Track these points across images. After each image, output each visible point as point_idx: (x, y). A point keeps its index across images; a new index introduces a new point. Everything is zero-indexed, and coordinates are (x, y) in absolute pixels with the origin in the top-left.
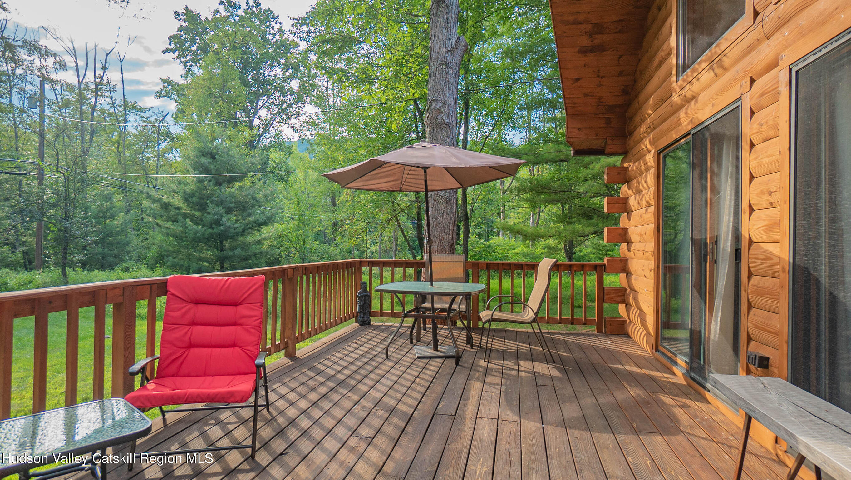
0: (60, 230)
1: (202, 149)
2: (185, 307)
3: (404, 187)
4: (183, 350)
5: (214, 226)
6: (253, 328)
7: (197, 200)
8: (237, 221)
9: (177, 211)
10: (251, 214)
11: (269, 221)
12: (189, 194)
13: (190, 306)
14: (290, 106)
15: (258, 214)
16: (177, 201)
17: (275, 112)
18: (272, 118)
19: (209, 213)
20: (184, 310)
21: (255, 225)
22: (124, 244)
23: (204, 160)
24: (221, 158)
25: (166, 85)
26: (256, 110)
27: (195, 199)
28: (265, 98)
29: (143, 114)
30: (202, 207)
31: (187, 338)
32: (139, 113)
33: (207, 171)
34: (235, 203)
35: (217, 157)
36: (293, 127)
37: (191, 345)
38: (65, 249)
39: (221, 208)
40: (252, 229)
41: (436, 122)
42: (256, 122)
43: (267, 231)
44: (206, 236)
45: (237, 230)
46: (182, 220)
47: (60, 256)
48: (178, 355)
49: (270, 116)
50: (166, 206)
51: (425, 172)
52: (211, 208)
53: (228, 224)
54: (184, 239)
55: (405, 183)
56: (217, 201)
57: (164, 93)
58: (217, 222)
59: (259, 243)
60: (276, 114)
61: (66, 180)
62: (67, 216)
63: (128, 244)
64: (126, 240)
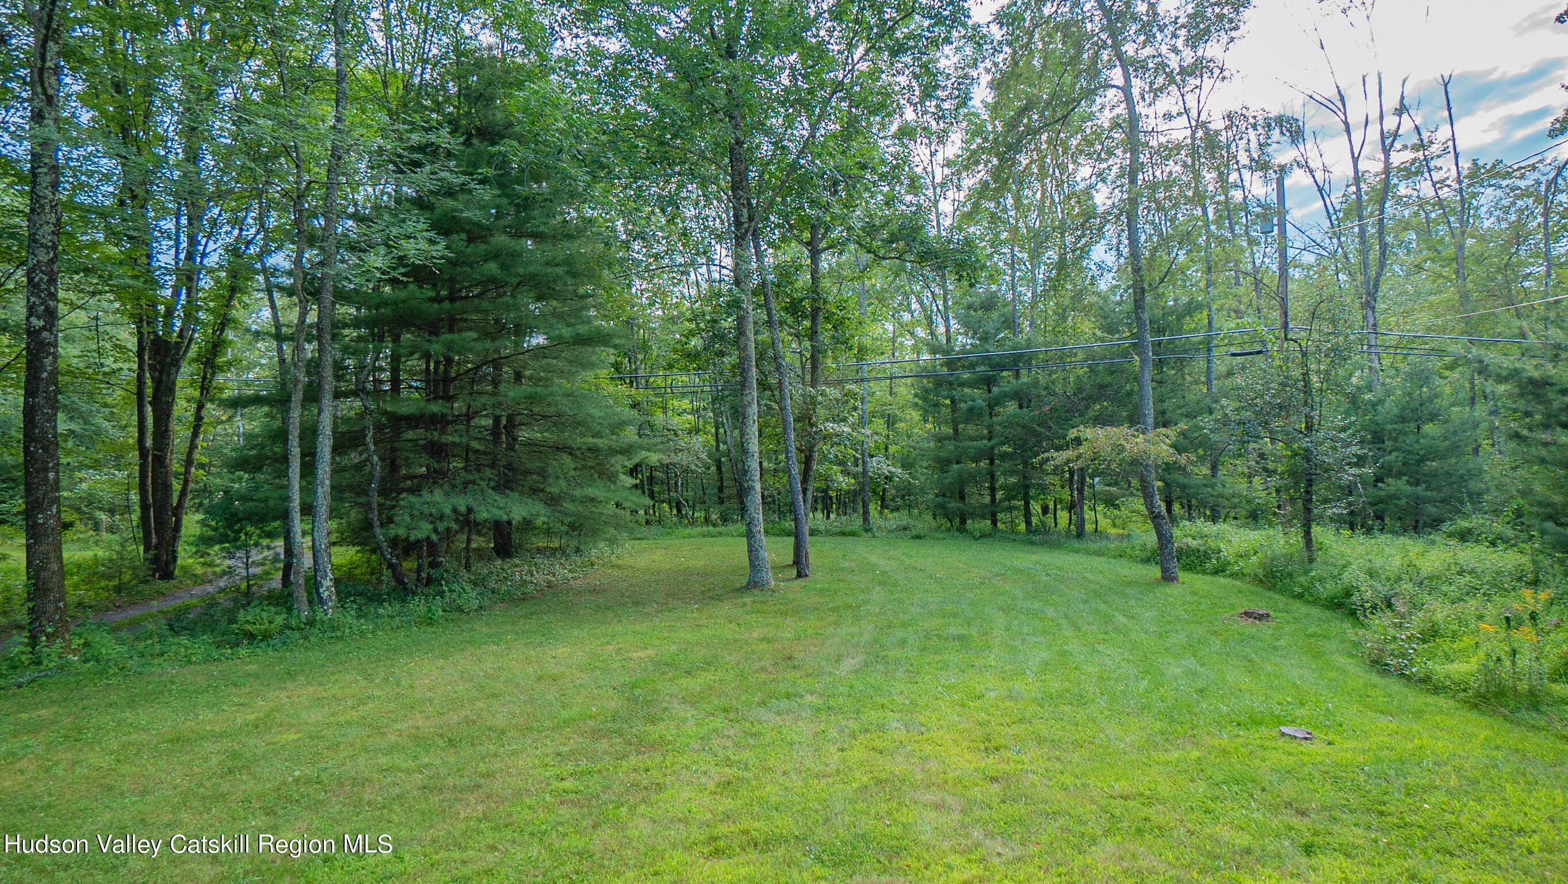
0: (1295, 455)
22: (1461, 477)
29: (1515, 182)
32: (1505, 182)
38: (1309, 491)
47: (1300, 504)
61: (1304, 354)
62: (1309, 427)
63: (1477, 473)
64: (1471, 466)
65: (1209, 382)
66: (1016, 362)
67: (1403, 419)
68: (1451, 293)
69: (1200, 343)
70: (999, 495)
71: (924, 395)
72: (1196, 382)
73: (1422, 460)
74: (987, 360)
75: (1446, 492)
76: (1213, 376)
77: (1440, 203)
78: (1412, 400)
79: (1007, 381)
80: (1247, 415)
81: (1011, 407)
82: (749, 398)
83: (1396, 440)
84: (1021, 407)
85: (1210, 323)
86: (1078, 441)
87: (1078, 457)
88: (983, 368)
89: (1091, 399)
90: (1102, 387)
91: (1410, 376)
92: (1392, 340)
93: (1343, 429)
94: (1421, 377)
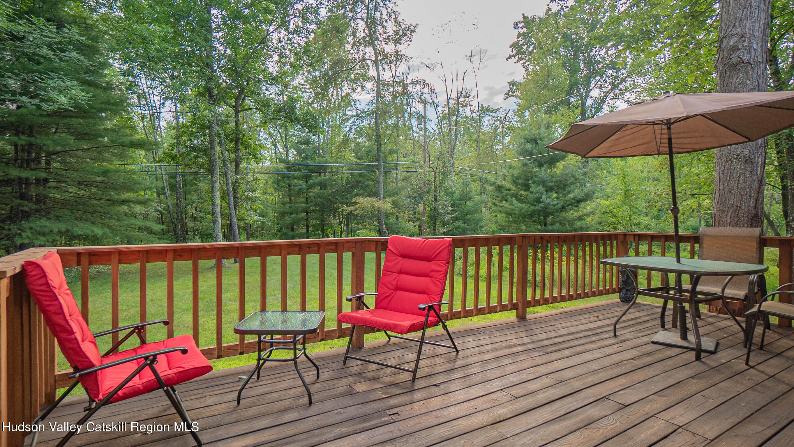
0: (431, 210)
1: (527, 136)
2: (396, 259)
3: (661, 149)
4: (392, 291)
5: (535, 203)
6: (438, 281)
7: (523, 181)
8: (558, 198)
9: (507, 192)
10: (570, 192)
11: (588, 197)
12: (517, 177)
13: (400, 259)
14: (624, 80)
15: (576, 193)
16: (507, 184)
17: (608, 89)
18: (605, 96)
19: (532, 192)
20: (395, 261)
21: (573, 201)
22: (478, 221)
23: (529, 146)
24: (543, 143)
25: (511, 86)
26: (589, 92)
27: (521, 181)
28: (598, 78)
29: (494, 114)
30: (527, 187)
31: (394, 283)
32: (491, 114)
33: (531, 154)
34: (556, 182)
35: (539, 141)
36: (628, 101)
37: (398, 288)
38: (435, 223)
39: (541, 187)
40: (572, 205)
41: (728, 63)
42: (589, 102)
43: (588, 207)
44: (529, 213)
45: (557, 206)
46: (510, 198)
47: (432, 229)
48: (388, 294)
49: (603, 94)
50: (499, 188)
51: (669, 128)
52: (534, 188)
53: (548, 201)
54: (513, 215)
55: (661, 145)
56: (539, 181)
57: (510, 93)
58: (538, 200)
59: (580, 218)
60: (608, 92)
61: (435, 173)
62: (435, 200)
63: (481, 220)
64: (480, 216)
65: (396, 182)
66: (320, 170)
67: (461, 199)
68: (476, 154)
69: (393, 166)
70: (310, 229)
71: (277, 182)
72: (392, 182)
73: (466, 215)
74: (307, 168)
75: (473, 226)
76: (398, 180)
77: (473, 119)
78: (464, 192)
79: (316, 179)
80: (416, 195)
81: (317, 189)
82: (216, 179)
83: (458, 207)
84: (321, 189)
85: (397, 158)
86: (356, 203)
87: (357, 209)
88: (306, 171)
89: (353, 187)
90: (358, 182)
91: (463, 183)
92: (457, 170)
93: (446, 201)
94: (466, 184)
